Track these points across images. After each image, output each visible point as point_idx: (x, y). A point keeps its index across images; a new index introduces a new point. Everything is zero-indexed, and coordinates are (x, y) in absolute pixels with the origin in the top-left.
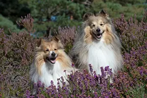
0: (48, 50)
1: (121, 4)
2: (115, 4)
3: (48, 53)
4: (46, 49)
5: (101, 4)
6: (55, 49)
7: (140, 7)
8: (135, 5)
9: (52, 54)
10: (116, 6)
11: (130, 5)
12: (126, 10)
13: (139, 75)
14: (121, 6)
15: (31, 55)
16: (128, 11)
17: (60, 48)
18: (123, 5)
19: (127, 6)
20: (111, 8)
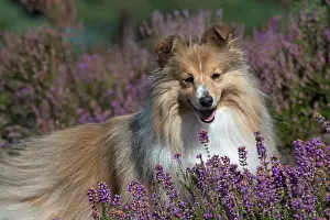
15: (65, 107)
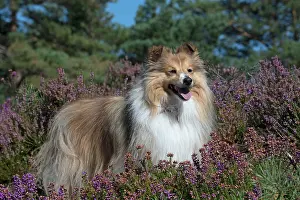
0: (174, 71)
1: (67, 52)
2: (54, 53)
3: (174, 76)
4: (170, 69)
5: (25, 53)
6: (190, 71)
7: (104, 59)
8: (94, 56)
9: (185, 81)
10: (57, 56)
11: (85, 54)
12: (77, 65)
13: (92, 190)
14: (66, 56)
16: (80, 67)
17: (197, 69)
18: (71, 54)
19: (79, 56)
20: (45, 59)
